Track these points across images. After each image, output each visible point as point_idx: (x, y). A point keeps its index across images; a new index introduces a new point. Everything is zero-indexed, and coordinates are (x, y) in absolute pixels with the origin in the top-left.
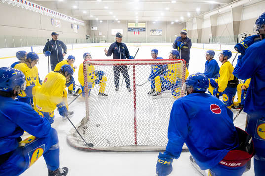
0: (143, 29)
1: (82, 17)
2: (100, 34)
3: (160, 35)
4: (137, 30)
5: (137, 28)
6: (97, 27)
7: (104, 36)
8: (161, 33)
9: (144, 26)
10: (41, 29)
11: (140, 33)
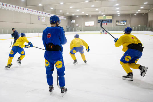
0: (110, 21)
1: (64, 14)
2: (77, 25)
3: (125, 25)
4: (105, 22)
5: (106, 20)
6: (74, 21)
7: (80, 27)
8: (126, 23)
9: (111, 18)
10: (31, 23)
11: (108, 23)
